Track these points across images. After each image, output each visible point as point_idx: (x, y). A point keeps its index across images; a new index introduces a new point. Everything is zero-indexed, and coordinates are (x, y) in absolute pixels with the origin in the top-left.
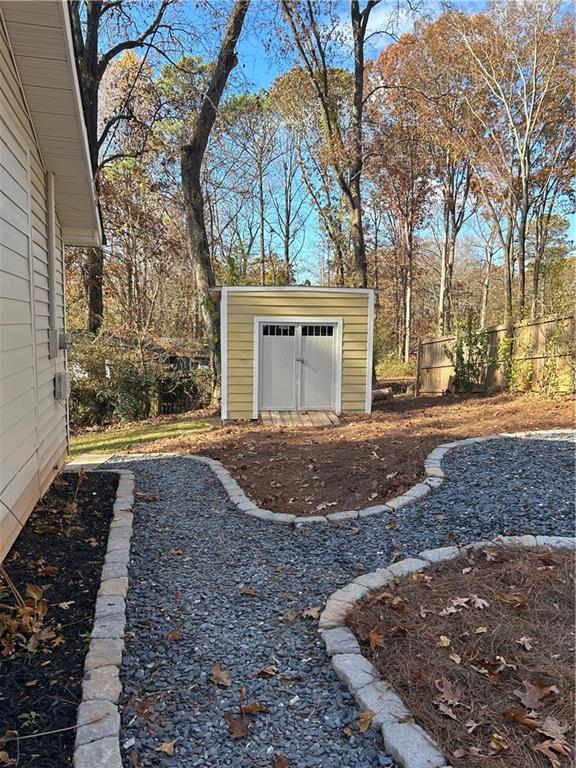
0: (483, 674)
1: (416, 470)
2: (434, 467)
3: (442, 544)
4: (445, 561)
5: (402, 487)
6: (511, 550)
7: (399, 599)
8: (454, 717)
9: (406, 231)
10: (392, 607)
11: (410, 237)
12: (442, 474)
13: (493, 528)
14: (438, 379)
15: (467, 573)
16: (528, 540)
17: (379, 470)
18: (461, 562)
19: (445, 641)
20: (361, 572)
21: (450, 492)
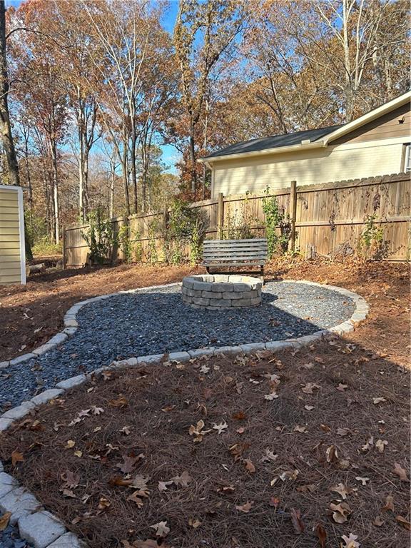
0: (97, 460)
1: (58, 324)
2: (71, 320)
3: (75, 374)
4: (75, 387)
5: (46, 337)
6: (121, 370)
7: (37, 422)
8: (74, 496)
9: (50, 145)
10: (31, 429)
11: (54, 149)
12: (76, 324)
13: (110, 357)
14: (79, 255)
15: (90, 392)
16: (132, 361)
17: (28, 327)
18: (86, 384)
19: (71, 443)
20: (8, 408)
21: (81, 336)
